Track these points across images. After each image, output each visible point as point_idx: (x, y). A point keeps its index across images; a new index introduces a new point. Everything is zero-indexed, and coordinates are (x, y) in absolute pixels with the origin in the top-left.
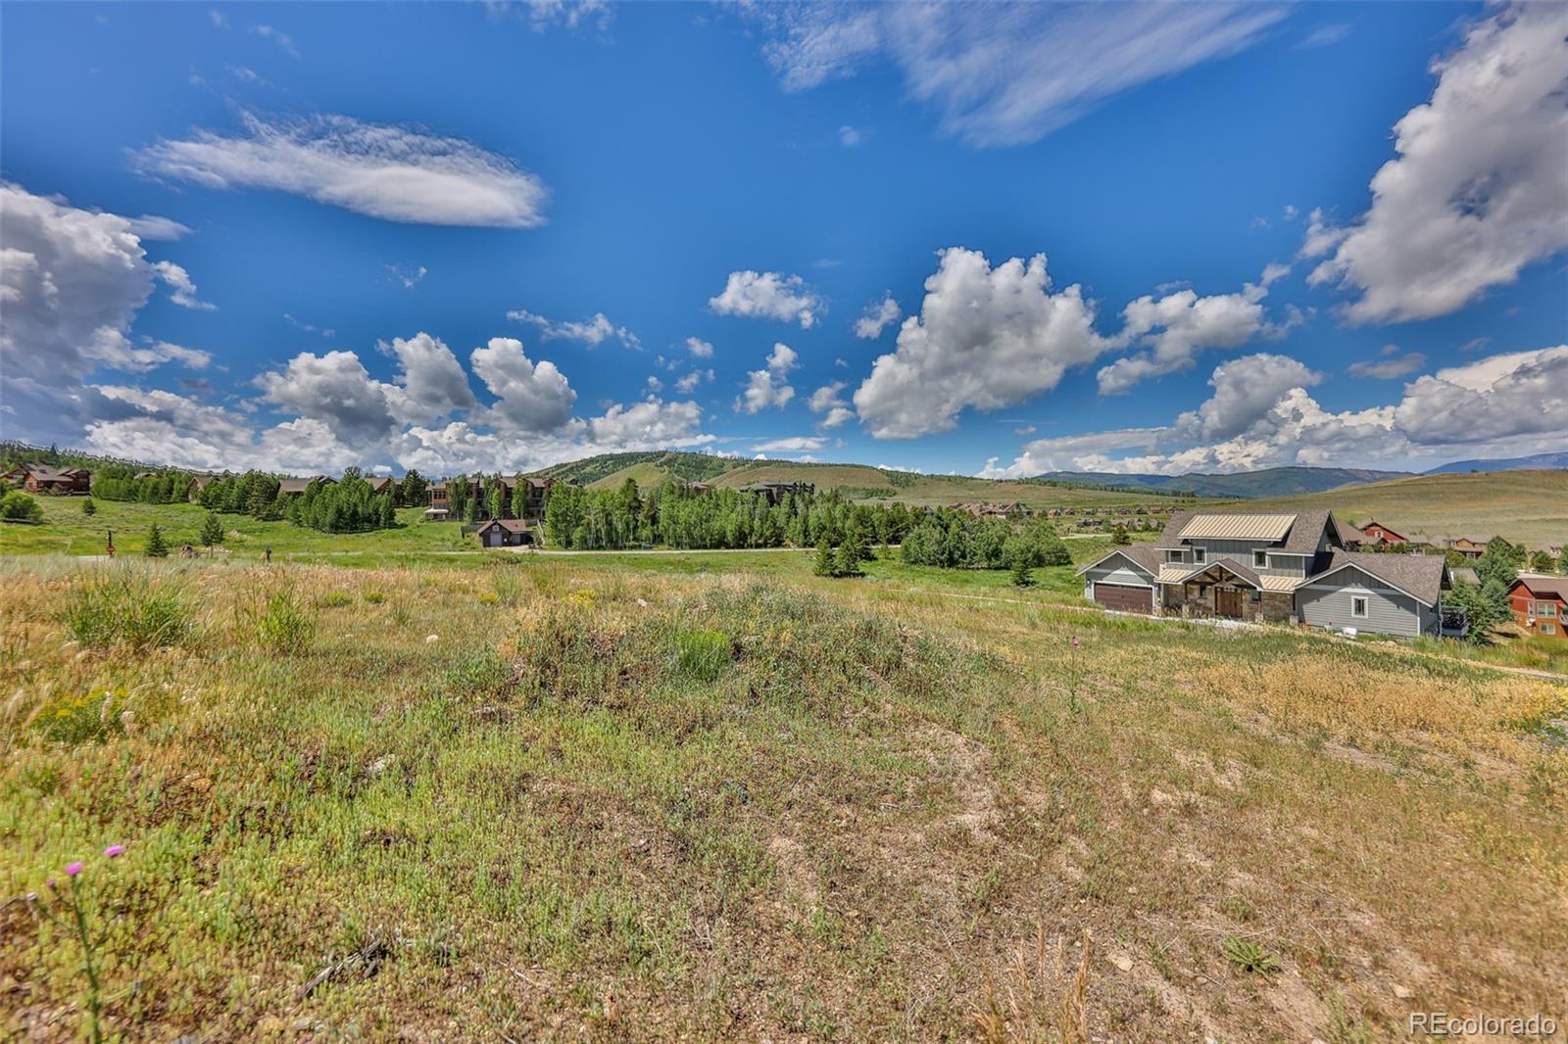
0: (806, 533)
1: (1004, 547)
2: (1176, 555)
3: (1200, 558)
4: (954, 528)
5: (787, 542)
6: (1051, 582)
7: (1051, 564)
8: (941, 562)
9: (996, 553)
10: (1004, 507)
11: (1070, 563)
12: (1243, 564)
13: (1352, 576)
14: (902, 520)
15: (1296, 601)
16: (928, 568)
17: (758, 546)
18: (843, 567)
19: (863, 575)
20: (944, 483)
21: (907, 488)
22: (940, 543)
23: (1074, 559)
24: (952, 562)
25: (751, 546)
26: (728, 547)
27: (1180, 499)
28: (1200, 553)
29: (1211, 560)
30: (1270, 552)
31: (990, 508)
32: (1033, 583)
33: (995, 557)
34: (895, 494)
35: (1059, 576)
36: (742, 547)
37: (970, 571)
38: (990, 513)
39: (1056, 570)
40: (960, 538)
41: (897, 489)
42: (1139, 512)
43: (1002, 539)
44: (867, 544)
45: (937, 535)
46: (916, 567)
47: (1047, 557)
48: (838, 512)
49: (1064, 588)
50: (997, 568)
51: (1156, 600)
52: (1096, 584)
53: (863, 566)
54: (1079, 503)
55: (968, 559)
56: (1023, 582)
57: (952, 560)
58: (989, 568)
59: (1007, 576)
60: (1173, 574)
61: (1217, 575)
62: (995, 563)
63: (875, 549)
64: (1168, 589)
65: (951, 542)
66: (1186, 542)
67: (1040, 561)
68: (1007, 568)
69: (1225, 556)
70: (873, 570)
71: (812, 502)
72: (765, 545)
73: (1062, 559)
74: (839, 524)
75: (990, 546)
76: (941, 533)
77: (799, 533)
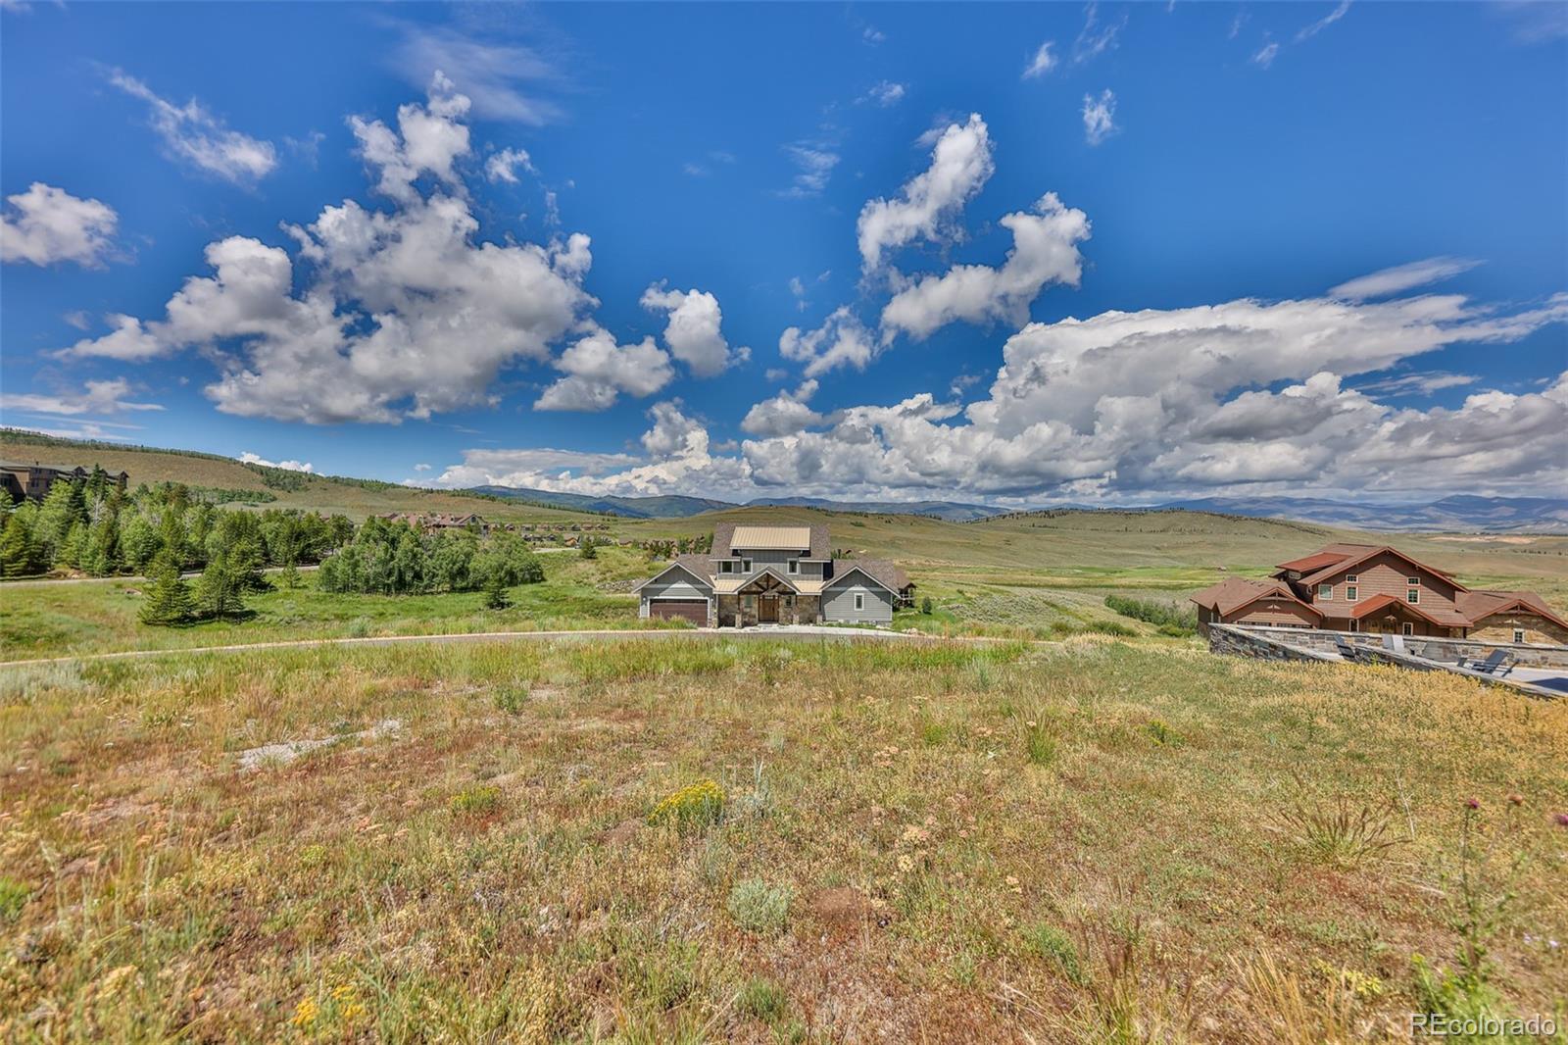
0: (113, 550)
1: (472, 565)
2: (727, 567)
3: (747, 569)
4: (405, 543)
5: (60, 568)
6: (528, 601)
7: (524, 582)
8: (386, 586)
9: (462, 572)
10: (457, 519)
11: (544, 580)
12: (780, 570)
13: (856, 577)
14: (317, 532)
15: (820, 600)
16: (366, 598)
18: (210, 605)
19: (252, 614)
20: (354, 490)
21: (293, 492)
22: (385, 562)
23: (545, 576)
24: (402, 586)
27: (606, 517)
28: (747, 564)
29: (758, 569)
30: (802, 560)
31: (438, 520)
32: (509, 604)
33: (461, 579)
34: (274, 499)
35: (535, 594)
37: (429, 597)
38: (438, 526)
39: (530, 588)
40: (415, 555)
41: (276, 492)
42: (574, 529)
43: (468, 555)
44: (257, 566)
45: (380, 553)
46: (344, 597)
47: (520, 575)
48: (190, 518)
49: (542, 607)
50: (463, 590)
51: (712, 612)
52: (652, 601)
53: (249, 601)
54: (518, 519)
55: (426, 582)
56: (497, 603)
57: (403, 581)
58: (453, 590)
59: (478, 599)
60: (727, 586)
61: (764, 584)
62: (460, 584)
63: (271, 574)
64: (721, 599)
65: (401, 561)
66: (735, 553)
67: (512, 579)
68: (475, 588)
69: (768, 565)
70: (270, 606)
71: (125, 500)
73: (535, 576)
74: (193, 539)
75: (454, 564)
76: (386, 550)
77: (95, 554)
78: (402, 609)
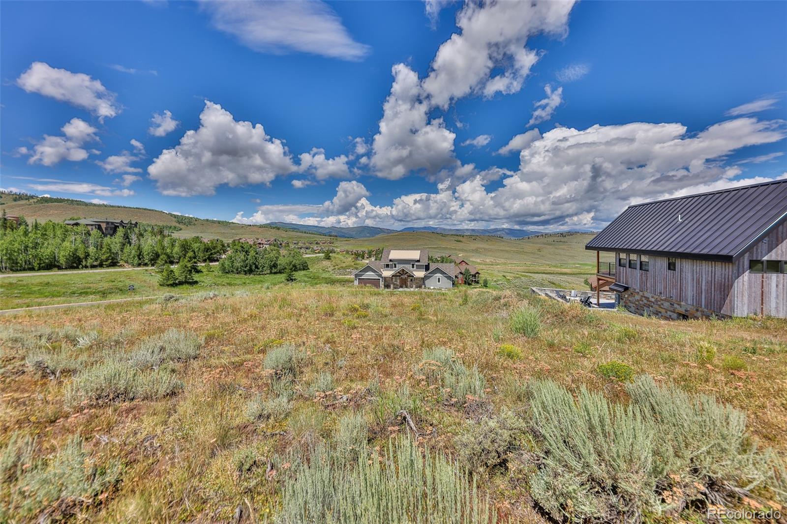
0: (140, 256)
1: (279, 262)
2: (387, 266)
3: (395, 267)
4: (252, 253)
5: (122, 263)
6: (302, 278)
7: (300, 270)
8: (245, 271)
9: (275, 266)
10: (268, 241)
11: (308, 269)
12: (408, 267)
13: (437, 270)
14: (214, 248)
15: (424, 279)
16: (237, 276)
17: (93, 267)
18: (182, 279)
19: (196, 282)
21: (189, 226)
22: (244, 261)
23: (309, 267)
24: (251, 271)
25: (86, 267)
26: (60, 268)
27: (332, 238)
28: (395, 265)
29: (399, 267)
30: (417, 264)
31: (259, 241)
32: (295, 279)
34: (181, 229)
35: (305, 275)
36: (77, 268)
37: (262, 276)
38: (260, 244)
39: (303, 273)
40: (256, 259)
41: (181, 226)
42: (317, 243)
43: (277, 258)
44: (195, 263)
45: (242, 257)
46: (229, 275)
47: (298, 267)
48: (166, 242)
49: (309, 281)
50: (275, 273)
51: (382, 284)
52: (359, 279)
53: (196, 277)
54: (290, 238)
55: (261, 269)
56: (290, 279)
57: (251, 269)
58: (271, 273)
59: (282, 277)
60: (387, 273)
61: (402, 273)
62: (274, 270)
63: (201, 265)
64: (385, 279)
65: (250, 260)
66: (391, 261)
67: (295, 268)
68: (280, 272)
69: (403, 265)
70: (202, 279)
71: (141, 235)
72: (101, 265)
73: (305, 267)
74: (168, 251)
75: (272, 262)
76: (245, 256)
77: (134, 257)
78: (252, 281)
